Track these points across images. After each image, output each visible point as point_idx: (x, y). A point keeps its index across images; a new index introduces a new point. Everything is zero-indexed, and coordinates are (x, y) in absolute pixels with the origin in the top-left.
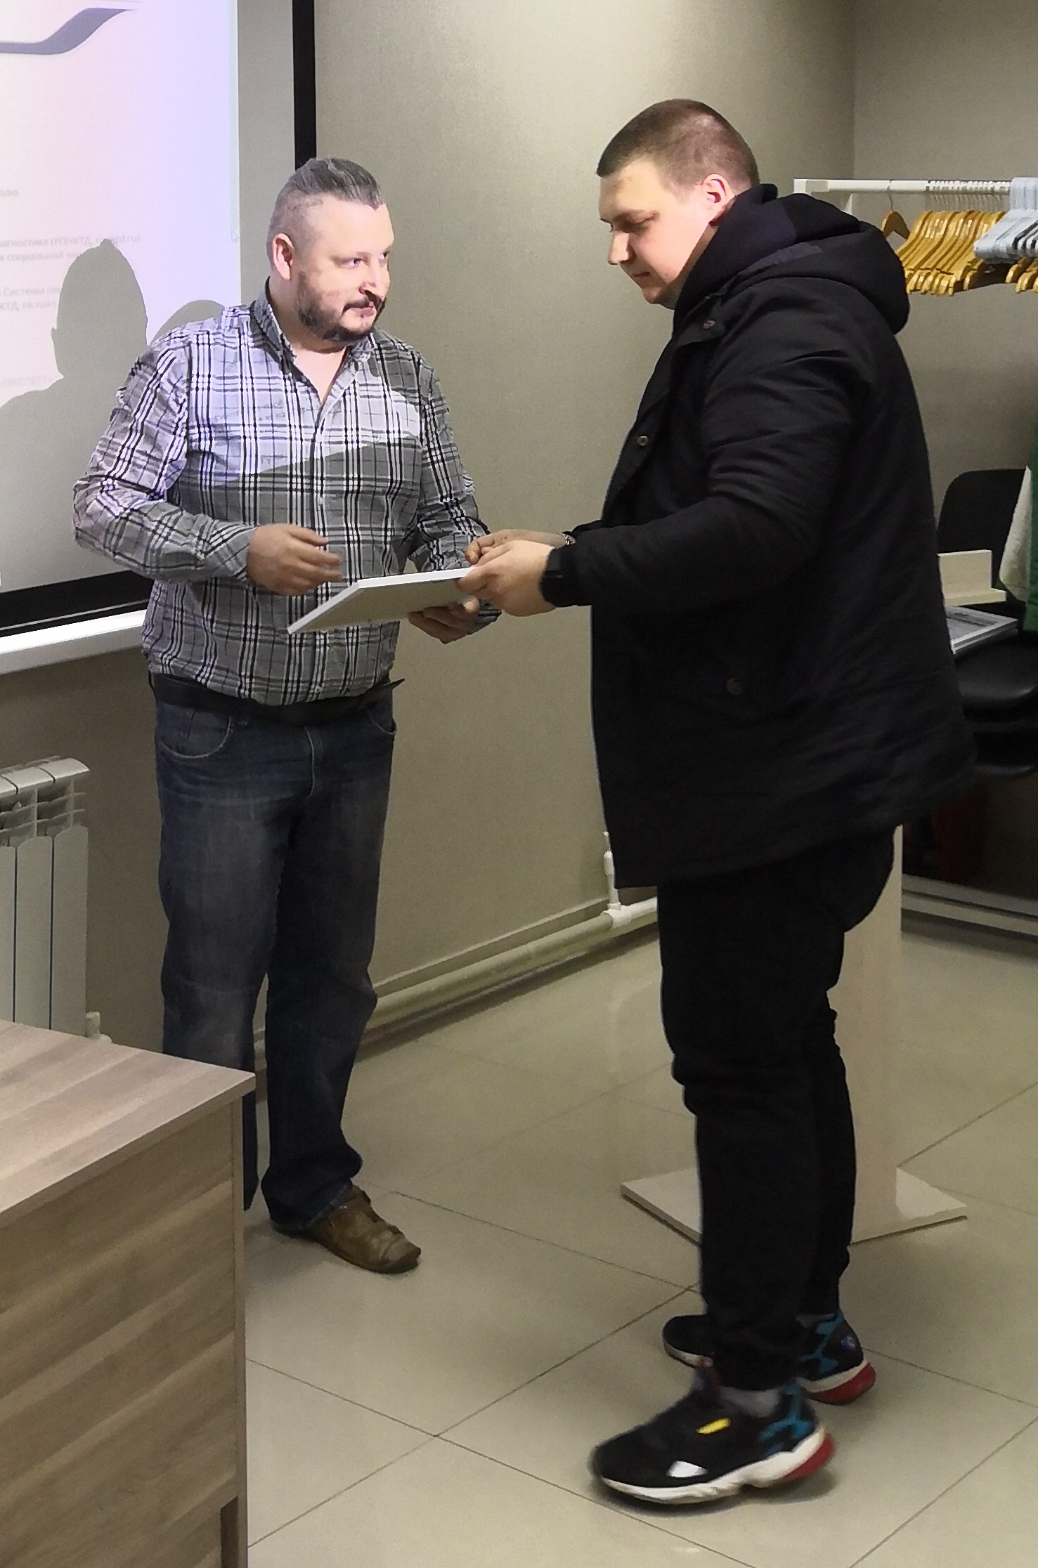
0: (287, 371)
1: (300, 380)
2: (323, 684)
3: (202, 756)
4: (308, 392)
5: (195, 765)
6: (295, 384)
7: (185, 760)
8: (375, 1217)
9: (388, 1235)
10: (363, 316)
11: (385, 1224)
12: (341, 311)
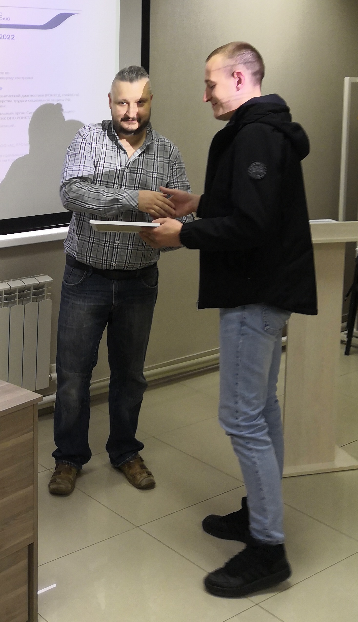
0: (117, 145)
1: (121, 149)
2: (116, 263)
3: (72, 285)
4: (124, 153)
5: (70, 287)
7: (67, 286)
8: (143, 467)
9: (145, 475)
10: (130, 124)
11: (147, 470)
12: (120, 122)
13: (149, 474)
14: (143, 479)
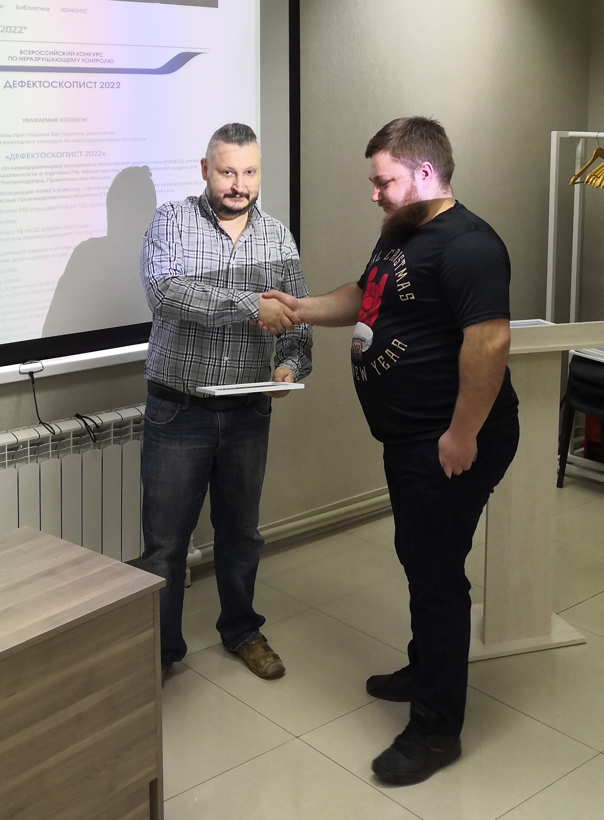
0: (217, 229)
1: (223, 234)
3: (163, 423)
4: (227, 239)
5: (159, 427)
6: (221, 235)
7: (155, 424)
8: (267, 649)
9: (270, 659)
10: (235, 202)
11: (273, 653)
12: (222, 198)
13: (276, 657)
14: (269, 666)
